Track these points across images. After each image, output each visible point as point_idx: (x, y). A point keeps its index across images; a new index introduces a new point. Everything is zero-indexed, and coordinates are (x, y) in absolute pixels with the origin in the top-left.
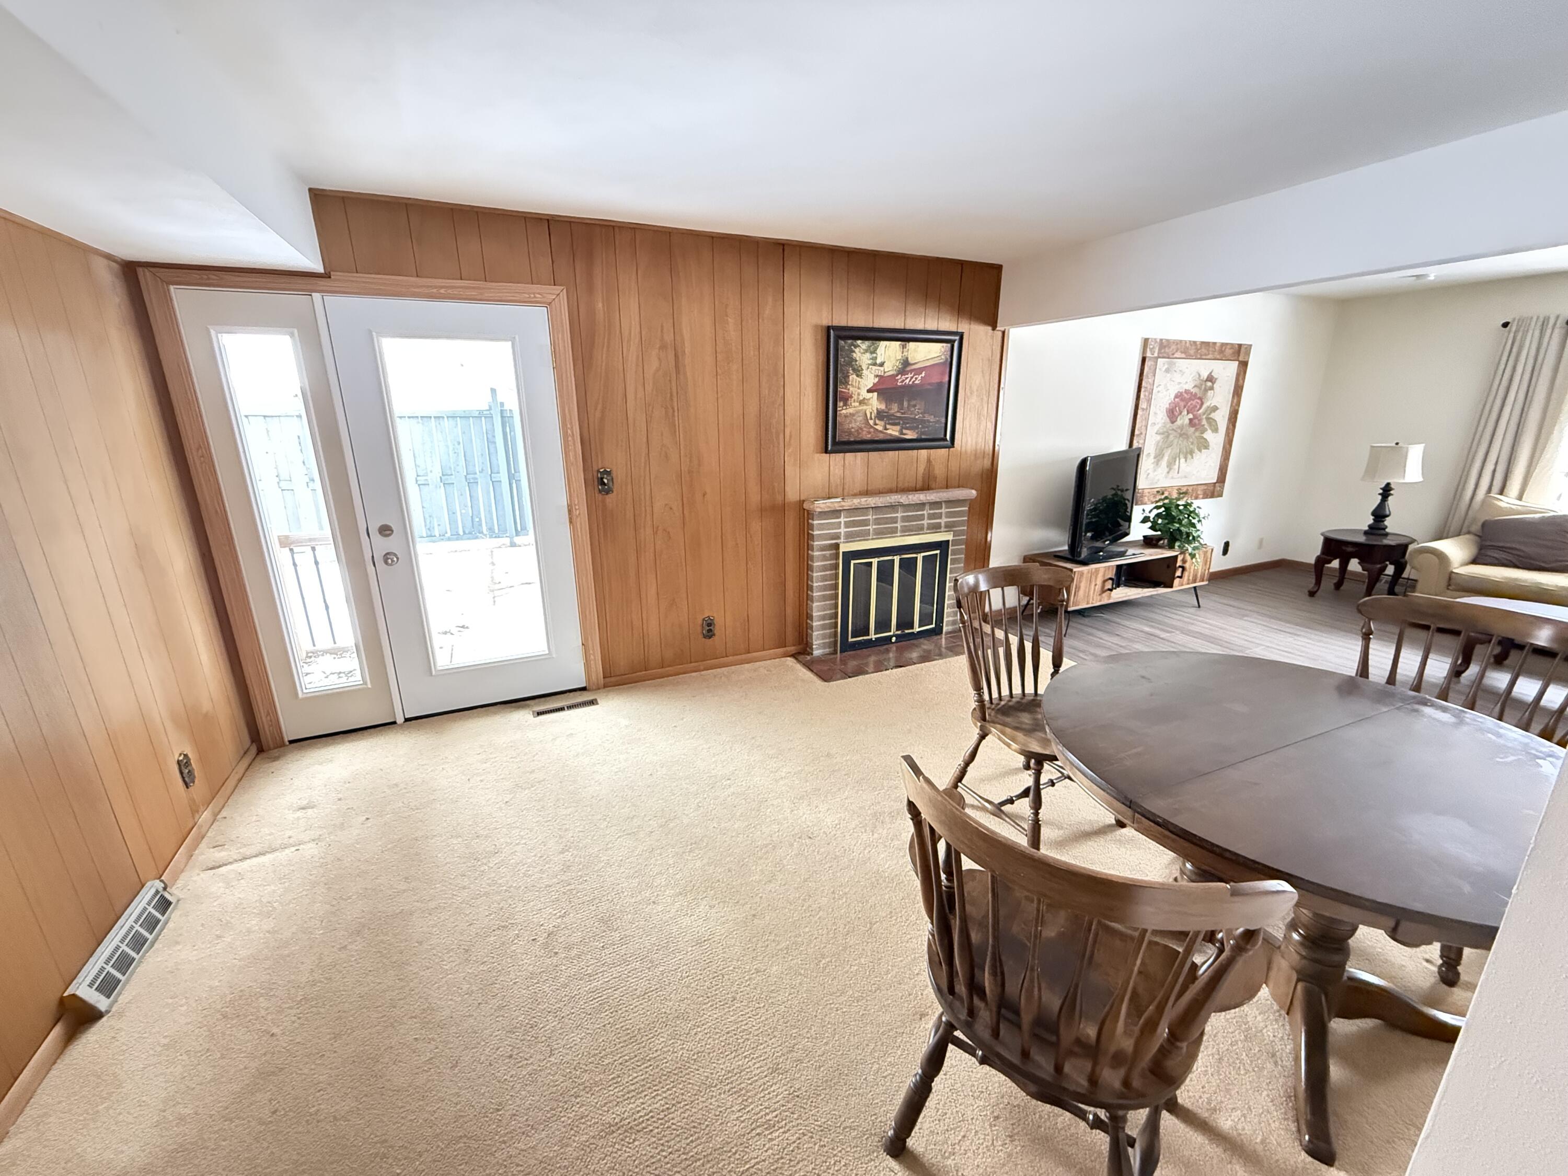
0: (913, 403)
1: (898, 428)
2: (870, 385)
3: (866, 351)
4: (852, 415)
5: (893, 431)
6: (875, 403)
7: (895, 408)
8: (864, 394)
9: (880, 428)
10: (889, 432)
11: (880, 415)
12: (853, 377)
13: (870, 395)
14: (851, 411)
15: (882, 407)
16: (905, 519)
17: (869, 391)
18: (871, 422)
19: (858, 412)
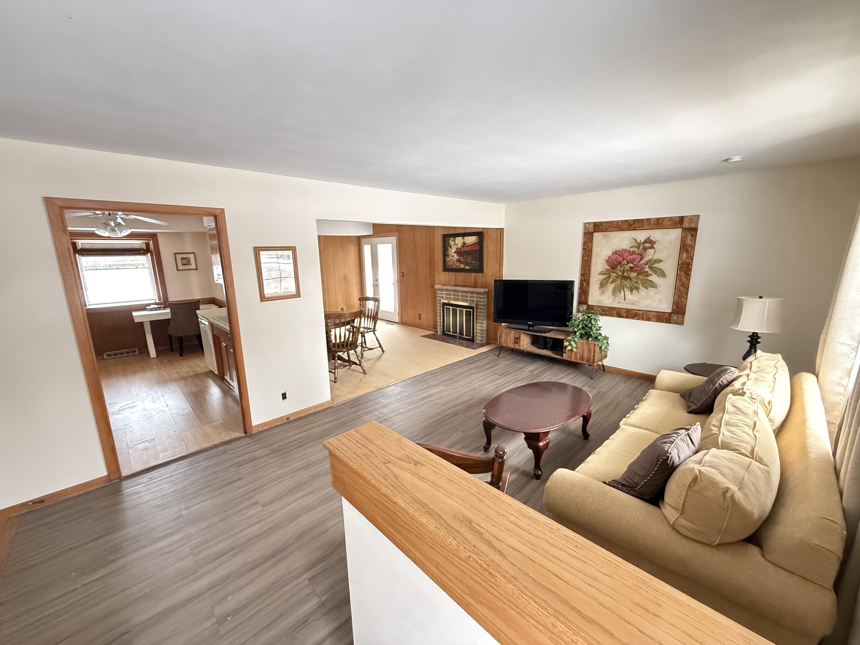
0: (467, 257)
1: (463, 265)
2: (454, 251)
3: (453, 241)
4: (450, 260)
5: (462, 266)
6: (456, 257)
7: (462, 259)
8: (453, 254)
9: (458, 265)
10: (461, 266)
11: (458, 261)
12: (449, 249)
13: (454, 254)
14: (449, 259)
15: (458, 258)
16: (462, 296)
17: (454, 253)
18: (455, 263)
19: (451, 259)
